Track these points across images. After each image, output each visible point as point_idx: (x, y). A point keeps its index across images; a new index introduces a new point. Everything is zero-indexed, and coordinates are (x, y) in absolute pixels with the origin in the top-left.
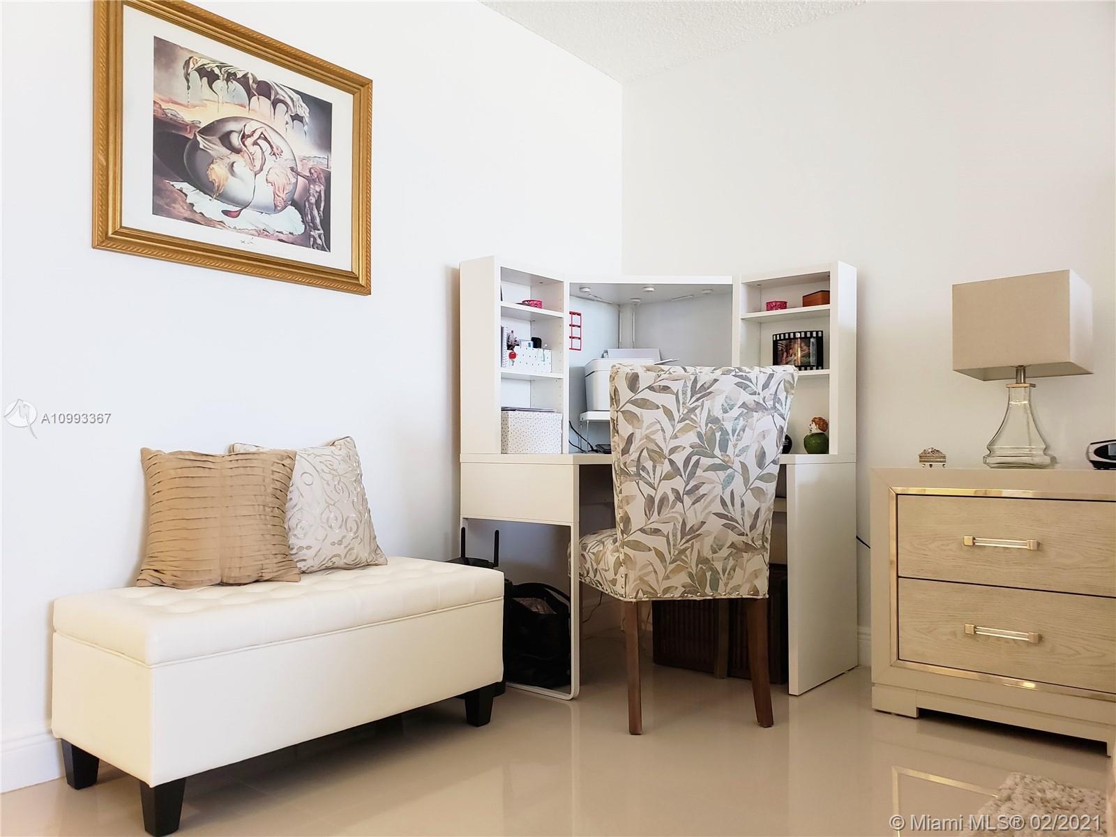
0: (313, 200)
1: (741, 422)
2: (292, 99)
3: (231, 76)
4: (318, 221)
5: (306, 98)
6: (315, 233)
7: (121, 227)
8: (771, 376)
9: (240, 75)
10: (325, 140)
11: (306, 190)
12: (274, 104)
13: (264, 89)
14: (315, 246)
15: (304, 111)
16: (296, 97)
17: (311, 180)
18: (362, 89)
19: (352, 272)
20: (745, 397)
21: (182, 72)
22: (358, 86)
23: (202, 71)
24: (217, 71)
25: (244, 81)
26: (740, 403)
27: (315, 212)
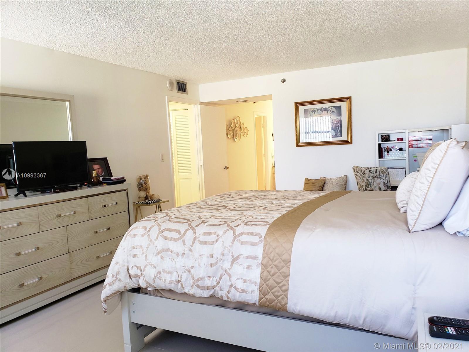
0: (337, 127)
1: (373, 181)
2: (331, 109)
3: (319, 110)
4: (339, 131)
5: (334, 107)
6: (338, 134)
7: (300, 143)
8: (377, 170)
9: (320, 109)
10: (340, 114)
11: (336, 126)
12: (327, 111)
13: (325, 109)
14: (338, 137)
15: (334, 110)
16: (332, 108)
17: (337, 123)
18: (349, 99)
19: (347, 140)
20: (372, 175)
21: (309, 113)
22: (348, 99)
23: (313, 111)
24: (315, 110)
25: (321, 109)
26: (371, 176)
27: (338, 130)
